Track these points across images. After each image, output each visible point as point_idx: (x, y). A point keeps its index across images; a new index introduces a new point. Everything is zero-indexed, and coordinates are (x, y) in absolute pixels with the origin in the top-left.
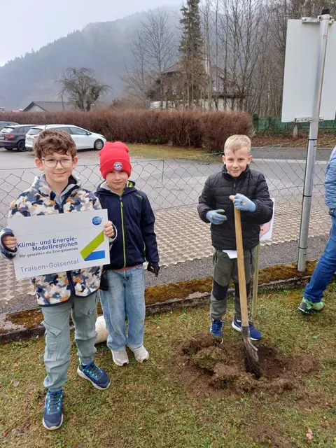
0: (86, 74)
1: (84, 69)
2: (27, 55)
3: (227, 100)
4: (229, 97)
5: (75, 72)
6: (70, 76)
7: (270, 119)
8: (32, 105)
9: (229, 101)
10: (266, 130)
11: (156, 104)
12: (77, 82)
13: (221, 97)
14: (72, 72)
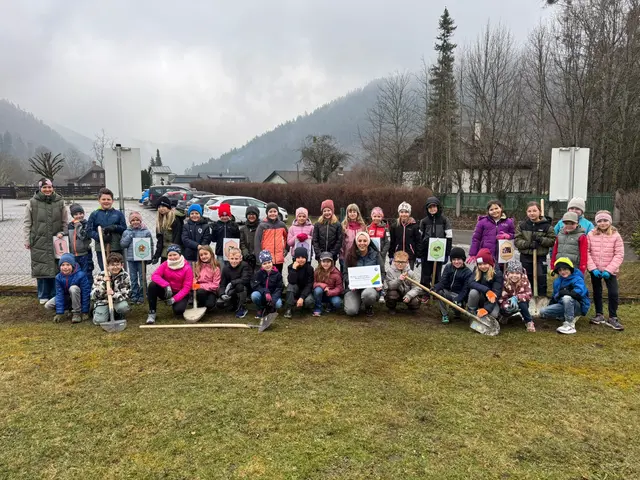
0: (326, 142)
1: (325, 137)
2: (299, 118)
4: (476, 168)
5: (315, 140)
6: (310, 144)
8: (274, 175)
12: (316, 151)
14: (312, 141)
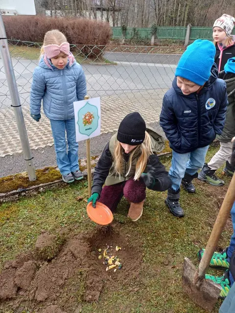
3: (104, 12)
4: (104, 10)
7: (134, 30)
9: (105, 13)
10: (132, 38)
11: (48, 12)
13: (99, 9)
